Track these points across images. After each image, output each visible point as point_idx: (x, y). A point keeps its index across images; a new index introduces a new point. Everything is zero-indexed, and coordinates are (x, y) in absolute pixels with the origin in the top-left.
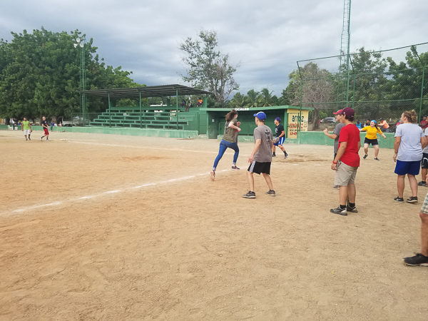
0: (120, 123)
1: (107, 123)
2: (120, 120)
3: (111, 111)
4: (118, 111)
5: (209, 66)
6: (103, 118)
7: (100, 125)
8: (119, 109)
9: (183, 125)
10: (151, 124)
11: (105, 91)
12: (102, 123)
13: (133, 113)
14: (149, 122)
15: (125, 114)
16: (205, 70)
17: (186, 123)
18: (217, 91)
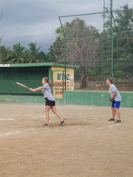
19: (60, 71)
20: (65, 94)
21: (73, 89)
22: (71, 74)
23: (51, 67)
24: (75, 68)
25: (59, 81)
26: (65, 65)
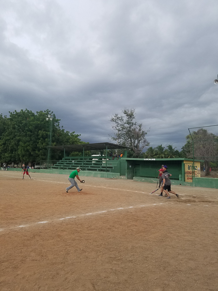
0: (70, 167)
1: (62, 167)
2: (70, 165)
3: (65, 159)
4: (69, 159)
5: (129, 131)
6: (59, 163)
7: (58, 168)
8: (71, 158)
9: (110, 169)
10: (89, 168)
11: (62, 147)
12: (59, 167)
13: (79, 160)
14: (88, 167)
15: (73, 161)
16: (127, 134)
17: (112, 168)
18: (134, 146)
19: (190, 164)
20: (194, 180)
21: (199, 177)
22: (198, 166)
23: (183, 161)
24: (201, 162)
25: (189, 171)
26: (194, 160)
